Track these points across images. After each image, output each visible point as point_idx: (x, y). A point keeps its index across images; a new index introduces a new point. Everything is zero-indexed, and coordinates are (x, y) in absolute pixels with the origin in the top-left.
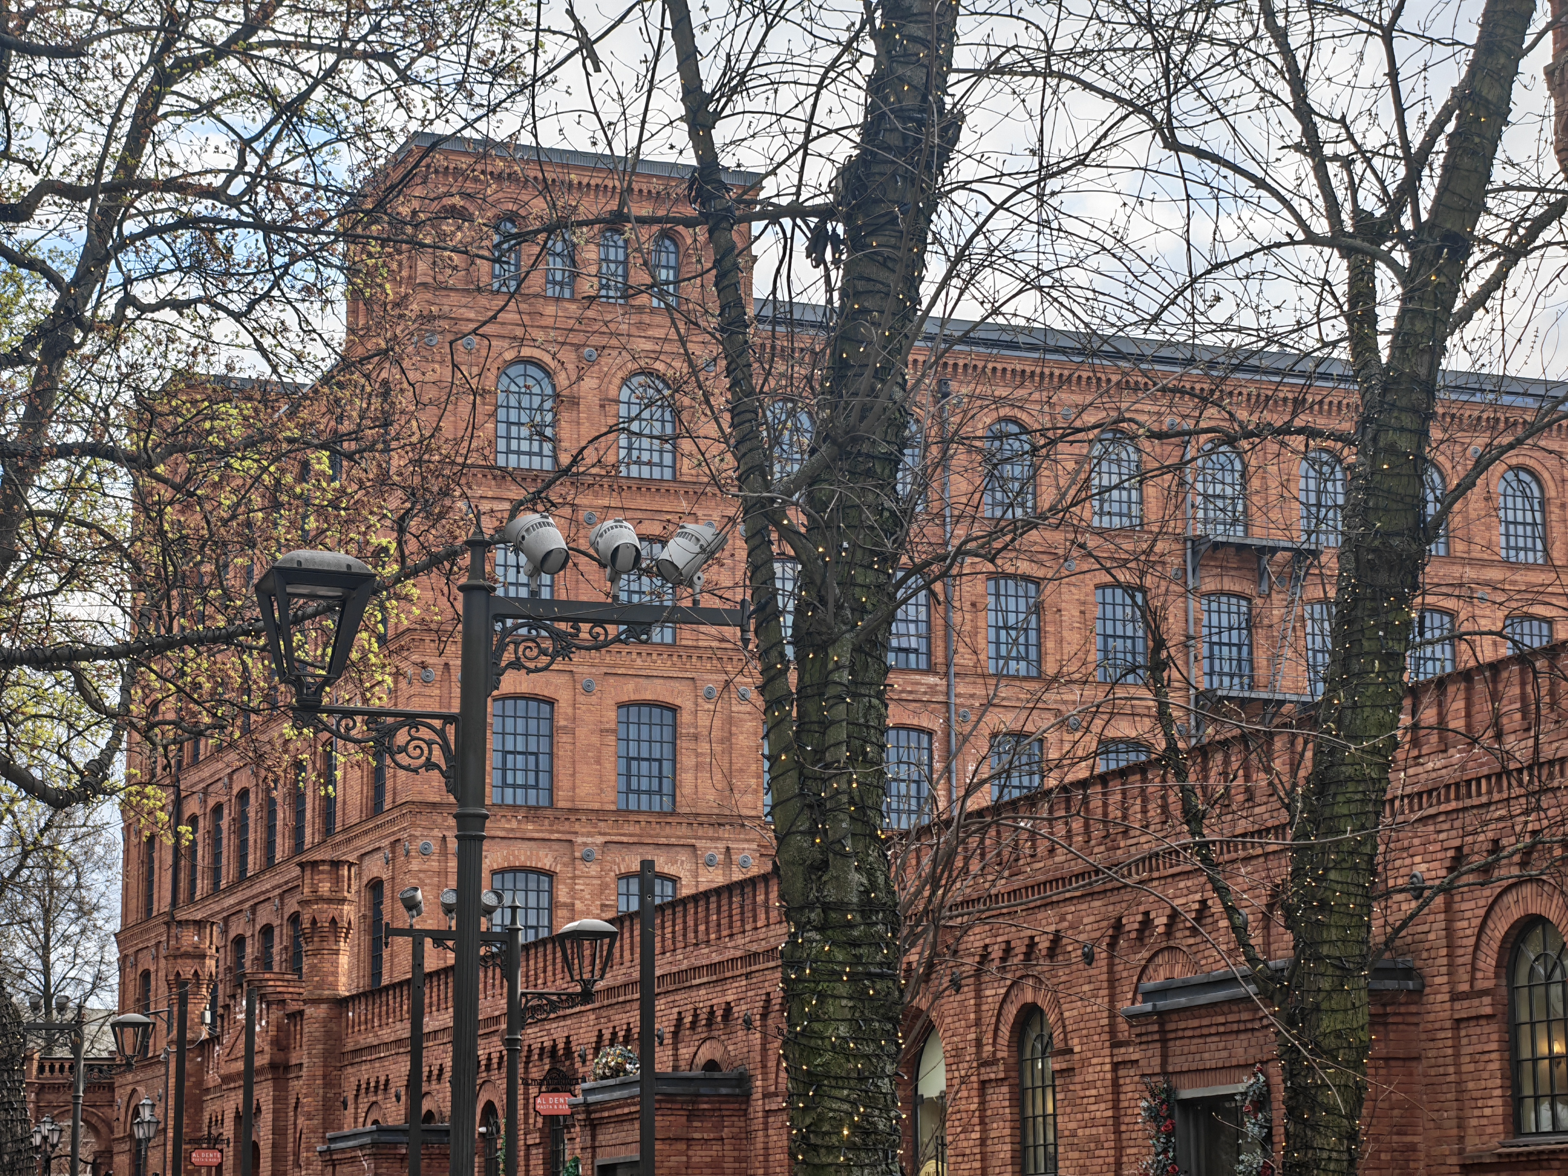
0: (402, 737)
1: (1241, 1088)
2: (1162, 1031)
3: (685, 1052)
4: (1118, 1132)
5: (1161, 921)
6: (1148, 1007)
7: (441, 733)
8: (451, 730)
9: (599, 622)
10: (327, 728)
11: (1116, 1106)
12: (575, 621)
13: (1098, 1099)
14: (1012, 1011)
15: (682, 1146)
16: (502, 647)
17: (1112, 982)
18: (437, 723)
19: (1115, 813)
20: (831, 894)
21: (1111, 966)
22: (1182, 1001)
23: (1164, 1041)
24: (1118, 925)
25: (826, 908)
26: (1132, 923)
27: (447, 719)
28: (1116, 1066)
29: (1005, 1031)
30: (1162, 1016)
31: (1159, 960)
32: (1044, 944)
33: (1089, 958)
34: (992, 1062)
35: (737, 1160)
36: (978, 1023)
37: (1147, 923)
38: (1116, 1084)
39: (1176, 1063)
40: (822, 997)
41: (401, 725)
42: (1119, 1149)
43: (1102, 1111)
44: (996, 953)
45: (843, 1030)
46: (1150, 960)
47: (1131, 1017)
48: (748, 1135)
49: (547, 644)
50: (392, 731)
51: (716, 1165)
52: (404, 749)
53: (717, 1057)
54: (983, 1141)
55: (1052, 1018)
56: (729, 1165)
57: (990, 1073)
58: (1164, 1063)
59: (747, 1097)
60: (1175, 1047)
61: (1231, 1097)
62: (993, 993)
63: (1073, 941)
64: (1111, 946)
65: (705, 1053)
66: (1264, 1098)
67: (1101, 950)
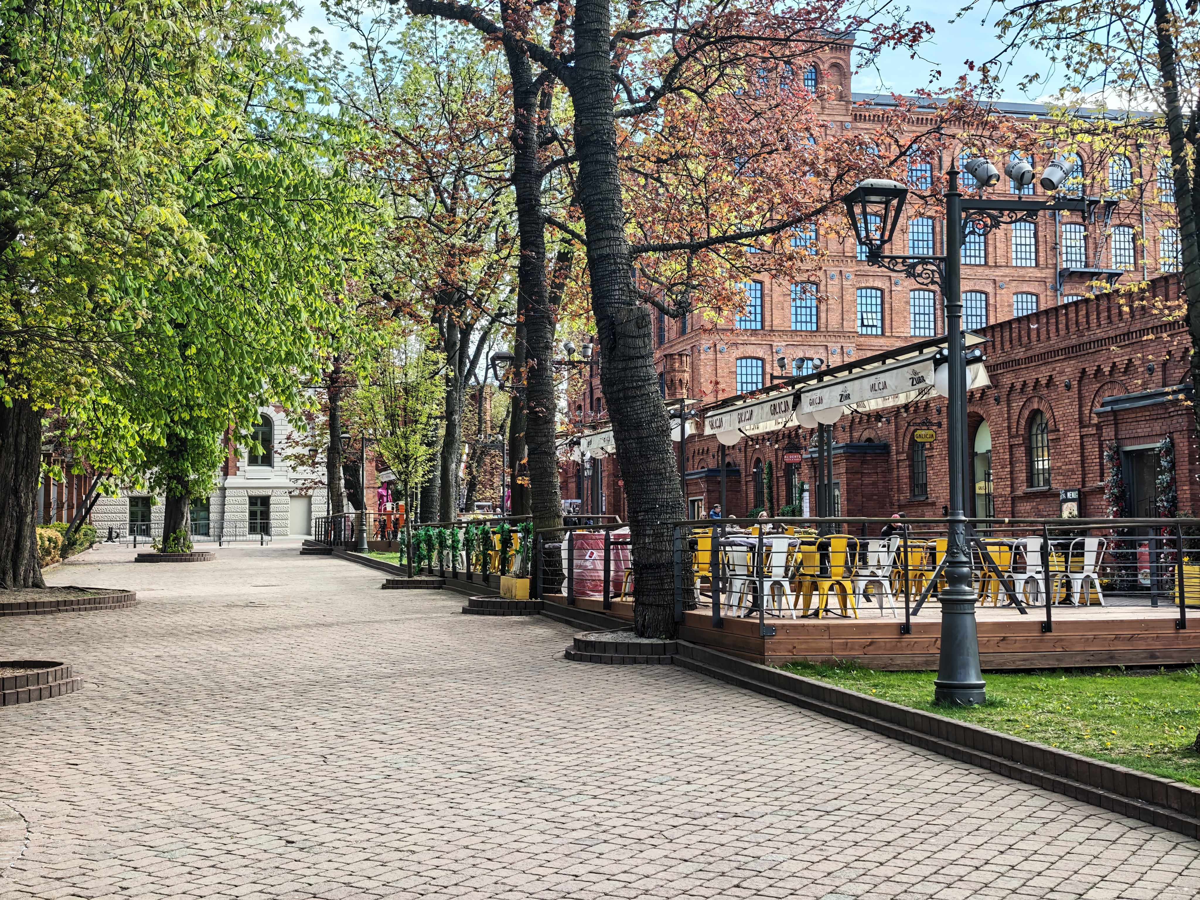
0: (919, 269)
1: (1158, 445)
2: (1115, 419)
3: (856, 435)
4: (1083, 467)
5: (1107, 369)
6: (1109, 408)
7: (938, 266)
8: (943, 266)
9: (1012, 210)
11: (1082, 455)
12: (1001, 210)
13: (1073, 452)
14: (1026, 413)
16: (966, 224)
17: (1080, 398)
18: (936, 262)
19: (1082, 320)
21: (1080, 391)
22: (1127, 405)
23: (1116, 424)
24: (1083, 372)
26: (1091, 371)
27: (941, 259)
28: (1082, 437)
29: (1023, 422)
30: (1116, 413)
31: (1106, 387)
32: (1044, 382)
33: (1068, 387)
34: (1017, 436)
35: (884, 482)
36: (1009, 418)
37: (1099, 369)
38: (1082, 446)
39: (1122, 434)
41: (919, 263)
42: (1084, 475)
43: (1076, 457)
44: (1018, 386)
46: (1100, 388)
47: (1099, 414)
48: (889, 471)
49: (988, 222)
50: (914, 266)
51: (875, 484)
52: (920, 275)
53: (872, 436)
54: (1011, 472)
55: (1048, 415)
56: (880, 484)
57: (1015, 441)
58: (1116, 434)
59: (888, 454)
60: (1123, 427)
61: (1153, 449)
62: (1016, 405)
63: (1060, 380)
64: (1080, 382)
65: (866, 435)
66: (1170, 449)
67: (1075, 383)
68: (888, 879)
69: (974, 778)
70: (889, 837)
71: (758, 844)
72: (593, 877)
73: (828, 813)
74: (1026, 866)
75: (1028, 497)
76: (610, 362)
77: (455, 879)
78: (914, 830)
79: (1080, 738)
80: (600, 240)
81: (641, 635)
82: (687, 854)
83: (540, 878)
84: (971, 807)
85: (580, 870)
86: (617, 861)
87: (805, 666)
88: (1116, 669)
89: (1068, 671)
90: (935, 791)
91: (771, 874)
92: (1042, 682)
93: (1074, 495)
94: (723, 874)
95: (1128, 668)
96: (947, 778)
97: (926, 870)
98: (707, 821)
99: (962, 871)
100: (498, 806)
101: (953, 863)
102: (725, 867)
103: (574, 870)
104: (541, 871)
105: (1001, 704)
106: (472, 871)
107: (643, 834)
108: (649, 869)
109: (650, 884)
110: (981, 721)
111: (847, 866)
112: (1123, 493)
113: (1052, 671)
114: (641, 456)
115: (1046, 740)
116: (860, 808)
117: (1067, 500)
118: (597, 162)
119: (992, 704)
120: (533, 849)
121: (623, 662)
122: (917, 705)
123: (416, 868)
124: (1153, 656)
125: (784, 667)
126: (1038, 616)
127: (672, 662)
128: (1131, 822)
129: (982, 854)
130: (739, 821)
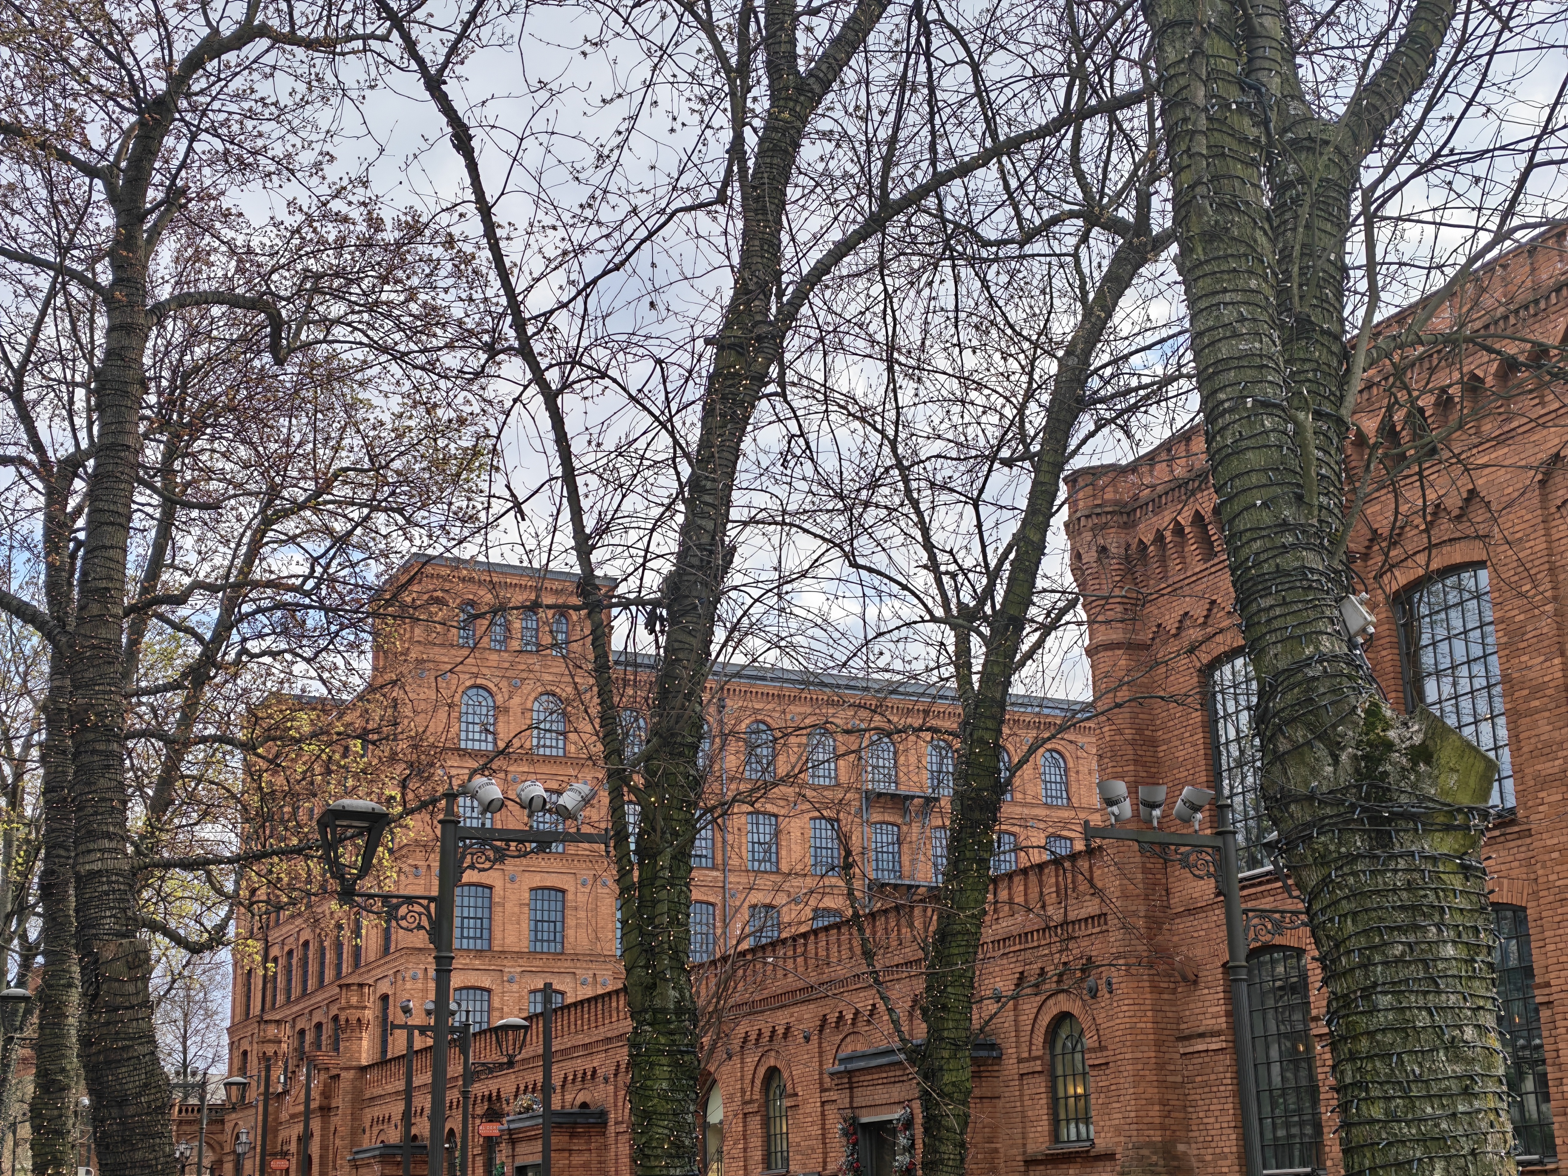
0: (403, 910)
1: (896, 1116)
2: (850, 1082)
3: (569, 1097)
4: (824, 1143)
5: (849, 1017)
6: (842, 1068)
7: (427, 908)
8: (433, 906)
9: (521, 842)
10: (358, 905)
11: (823, 1128)
12: (508, 841)
13: (813, 1123)
14: (762, 1071)
15: (566, 1154)
16: (464, 857)
17: (821, 1053)
18: (425, 902)
19: (822, 953)
20: (658, 1003)
21: (820, 1043)
22: (862, 1064)
23: (851, 1088)
24: (824, 1019)
25: (655, 1011)
26: (832, 1018)
27: (431, 899)
28: (823, 1103)
29: (758, 1082)
30: (850, 1073)
31: (848, 1039)
32: (781, 1031)
33: (807, 1039)
34: (751, 1102)
35: (600, 1163)
36: (742, 1078)
37: (841, 1017)
38: (823, 1114)
39: (858, 1102)
40: (652, 1065)
41: (403, 903)
42: (825, 1154)
43: (816, 1131)
44: (753, 1037)
45: (665, 1085)
46: (842, 1040)
47: (832, 1075)
48: (606, 1147)
49: (491, 854)
50: (397, 907)
51: (586, 1166)
52: (404, 918)
53: (588, 1100)
54: (745, 1150)
55: (786, 1075)
56: (594, 1165)
57: (750, 1108)
58: (851, 1102)
59: (605, 1124)
60: (858, 1092)
61: (890, 1121)
62: (751, 1061)
63: (798, 1029)
64: (821, 1031)
65: (581, 1098)
66: (908, 1122)
67: (815, 1034)
76: (90, 1013)
80: (89, 851)
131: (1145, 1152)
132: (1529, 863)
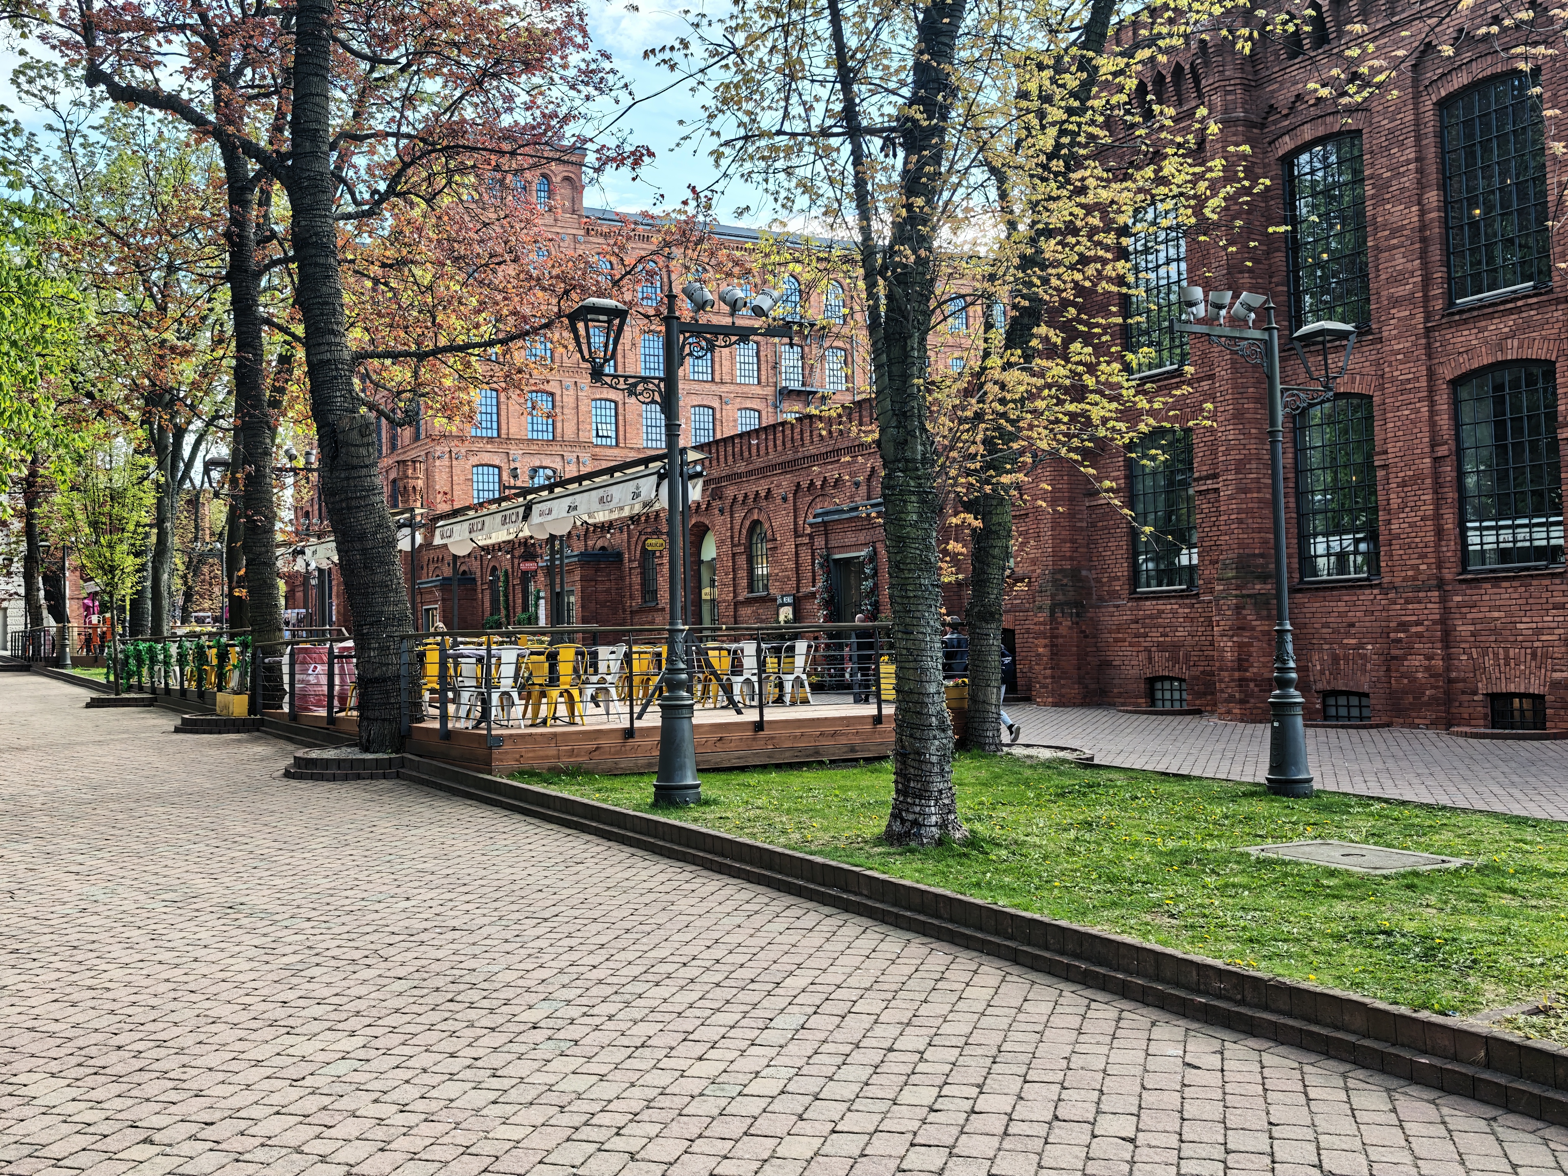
0: (640, 388)
1: (863, 553)
2: (826, 530)
3: (590, 543)
4: (798, 574)
5: (818, 483)
6: (820, 520)
7: (658, 386)
8: (662, 385)
9: (727, 335)
11: (797, 563)
12: (716, 334)
13: (789, 560)
14: (747, 523)
16: (684, 345)
17: (796, 510)
18: (656, 382)
19: (797, 436)
21: (795, 503)
22: (836, 517)
23: (826, 534)
24: (798, 485)
26: (805, 484)
27: (660, 379)
28: (797, 546)
29: (744, 532)
30: (824, 523)
31: (818, 500)
32: (763, 494)
33: (785, 499)
34: (739, 544)
35: (618, 589)
36: (732, 528)
37: (812, 483)
38: (797, 554)
39: (832, 544)
41: (640, 382)
42: (799, 581)
43: (791, 565)
44: (740, 498)
46: (814, 500)
47: (811, 525)
48: (622, 578)
49: (704, 343)
50: (636, 385)
51: (608, 592)
52: (641, 394)
53: (605, 545)
54: (734, 579)
55: (766, 525)
57: (738, 550)
58: (826, 544)
60: (832, 537)
61: (857, 558)
62: (739, 515)
63: (777, 492)
64: (795, 494)
65: (600, 544)
66: (873, 557)
67: (790, 496)
68: (600, 982)
69: (687, 875)
70: (602, 939)
71: (475, 956)
72: (302, 1003)
73: (546, 920)
74: (730, 959)
75: (748, 602)
76: (331, 471)
77: (154, 1014)
78: (628, 931)
79: (784, 832)
80: (320, 344)
81: (366, 750)
82: (401, 972)
83: (246, 1007)
84: (683, 904)
85: (290, 996)
86: (328, 984)
87: (531, 774)
88: (821, 763)
89: (778, 767)
90: (650, 891)
91: (486, 985)
92: (753, 779)
93: (789, 600)
94: (437, 990)
95: (832, 762)
96: (663, 877)
97: (635, 970)
98: (424, 937)
99: (670, 968)
100: (205, 935)
101: (662, 961)
102: (439, 982)
103: (282, 997)
104: (247, 1000)
105: (715, 802)
106: (173, 1005)
107: (357, 955)
108: (362, 990)
109: (361, 1005)
110: (695, 820)
111: (561, 971)
112: (832, 597)
113: (764, 768)
114: (365, 567)
115: (753, 835)
116: (577, 913)
117: (783, 605)
118: (317, 264)
119: (707, 803)
120: (240, 978)
121: (346, 778)
122: (637, 807)
123: (110, 1006)
124: (853, 750)
125: (511, 776)
126: (752, 716)
127: (398, 776)
128: (827, 910)
129: (690, 950)
130: (457, 934)
131: (1059, 576)
132: (1378, 364)
